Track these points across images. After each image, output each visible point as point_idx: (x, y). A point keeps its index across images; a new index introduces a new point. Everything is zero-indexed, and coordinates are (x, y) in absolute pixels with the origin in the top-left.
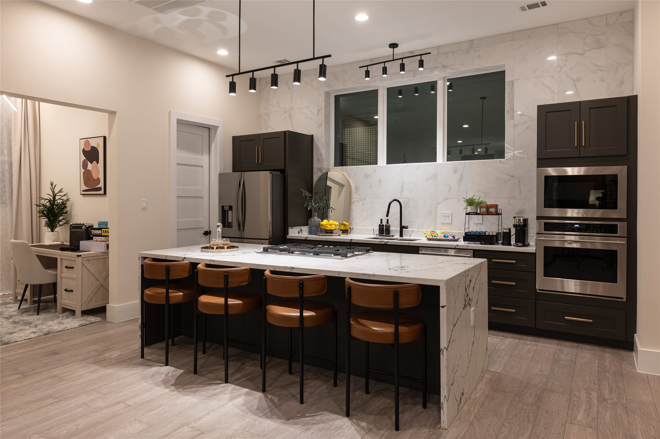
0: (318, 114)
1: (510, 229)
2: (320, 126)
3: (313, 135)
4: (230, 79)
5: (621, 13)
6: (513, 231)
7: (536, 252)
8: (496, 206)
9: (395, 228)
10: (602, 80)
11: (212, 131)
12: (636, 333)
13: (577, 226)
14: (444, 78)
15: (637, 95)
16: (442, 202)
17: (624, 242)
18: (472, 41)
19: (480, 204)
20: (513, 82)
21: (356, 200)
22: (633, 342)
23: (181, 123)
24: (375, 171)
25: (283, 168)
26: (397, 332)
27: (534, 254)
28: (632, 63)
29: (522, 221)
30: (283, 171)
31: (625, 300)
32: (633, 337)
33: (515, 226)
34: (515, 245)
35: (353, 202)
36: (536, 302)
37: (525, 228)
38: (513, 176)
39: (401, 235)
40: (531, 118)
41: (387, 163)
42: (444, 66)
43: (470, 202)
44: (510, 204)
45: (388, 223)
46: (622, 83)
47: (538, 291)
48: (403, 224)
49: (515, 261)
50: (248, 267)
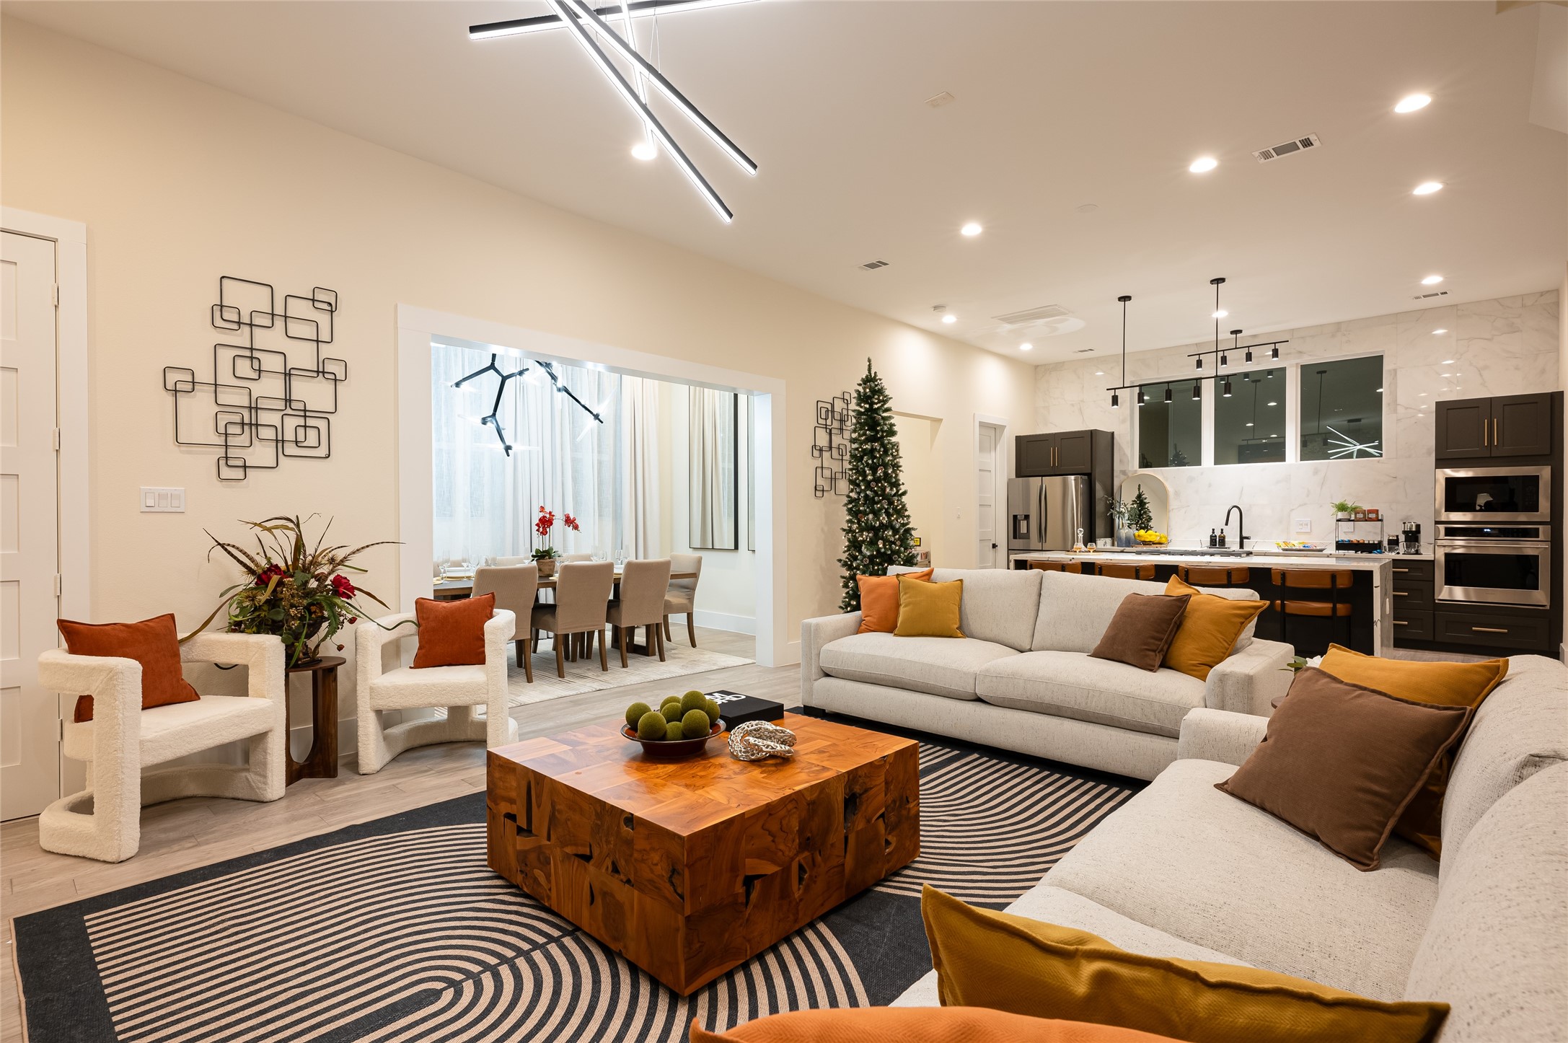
1: (1397, 536)
2: (1124, 421)
3: (1113, 432)
4: (1112, 393)
5: (1542, 294)
6: (1402, 537)
7: (1435, 559)
8: (1376, 512)
9: (1232, 542)
10: (1517, 368)
11: (998, 431)
12: (1562, 642)
13: (1489, 530)
14: (1297, 364)
15: (1563, 392)
16: (1297, 508)
17: (1547, 546)
18: (1339, 323)
19: (1355, 510)
20: (1395, 371)
21: (1175, 507)
22: (1559, 653)
23: (982, 425)
24: (1202, 474)
25: (1090, 472)
26: (1334, 609)
27: (1433, 562)
28: (1557, 350)
29: (1414, 526)
30: (1089, 475)
31: (1548, 608)
32: (1558, 646)
33: (1404, 532)
34: (1405, 552)
35: (1171, 509)
36: (1434, 614)
37: (1418, 533)
38: (1396, 478)
39: (1242, 546)
41: (1216, 463)
42: (1300, 352)
43: (1342, 508)
44: (1391, 509)
45: (1222, 533)
46: (1543, 371)
47: (1437, 601)
48: (1244, 535)
49: (1408, 570)
50: (1154, 563)
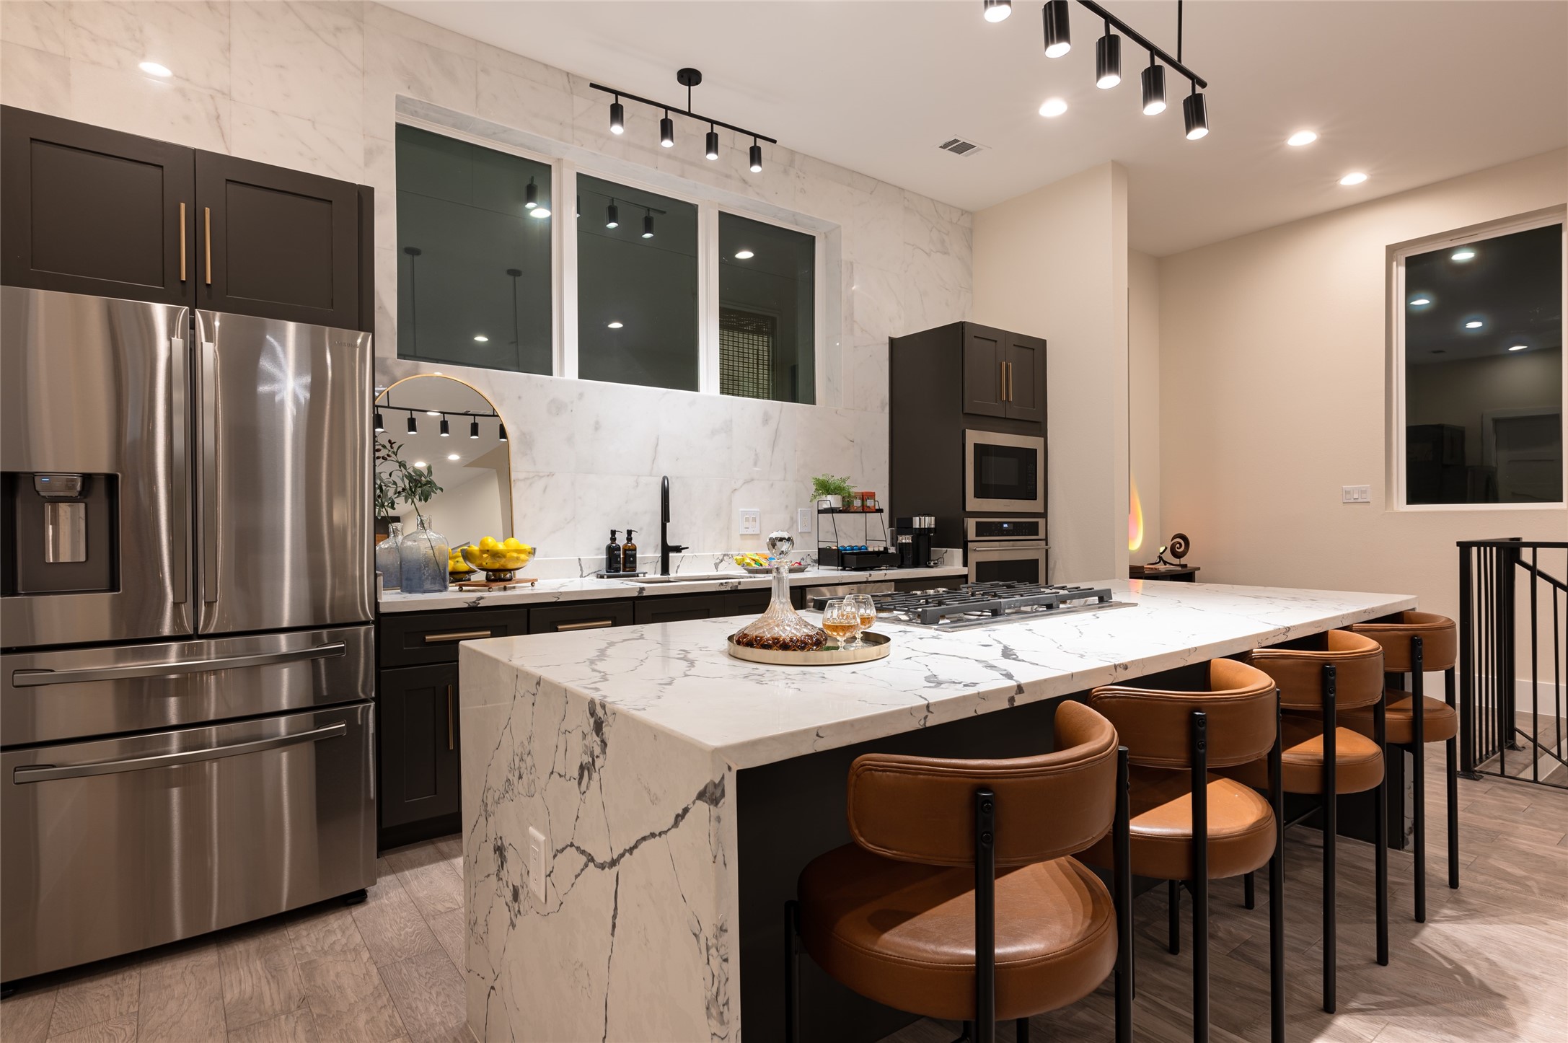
0: (366, 165)
5: (963, 213)
8: (874, 496)
9: (648, 555)
10: (947, 304)
13: (1006, 525)
16: (741, 487)
21: (522, 476)
38: (853, 441)
39: (665, 570)
40: (875, 339)
41: (581, 376)
43: (825, 487)
45: (629, 539)
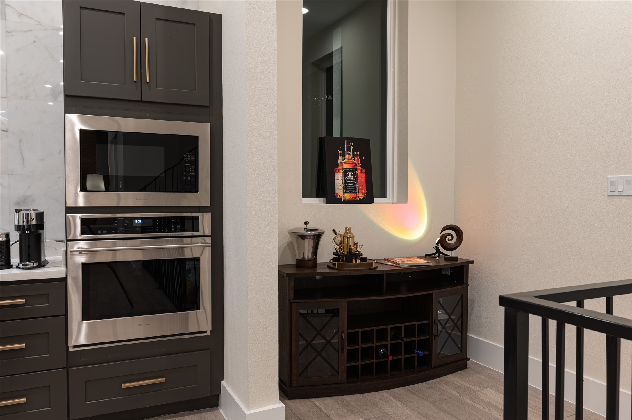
1: (7, 235)
6: (15, 237)
7: (67, 276)
13: (140, 221)
15: (221, 15)
22: (220, 394)
27: (64, 280)
29: (34, 216)
31: (208, 333)
33: (18, 228)
34: (21, 265)
36: (68, 372)
37: (41, 231)
38: (7, 131)
40: (40, 23)
47: (71, 349)
49: (24, 300)
